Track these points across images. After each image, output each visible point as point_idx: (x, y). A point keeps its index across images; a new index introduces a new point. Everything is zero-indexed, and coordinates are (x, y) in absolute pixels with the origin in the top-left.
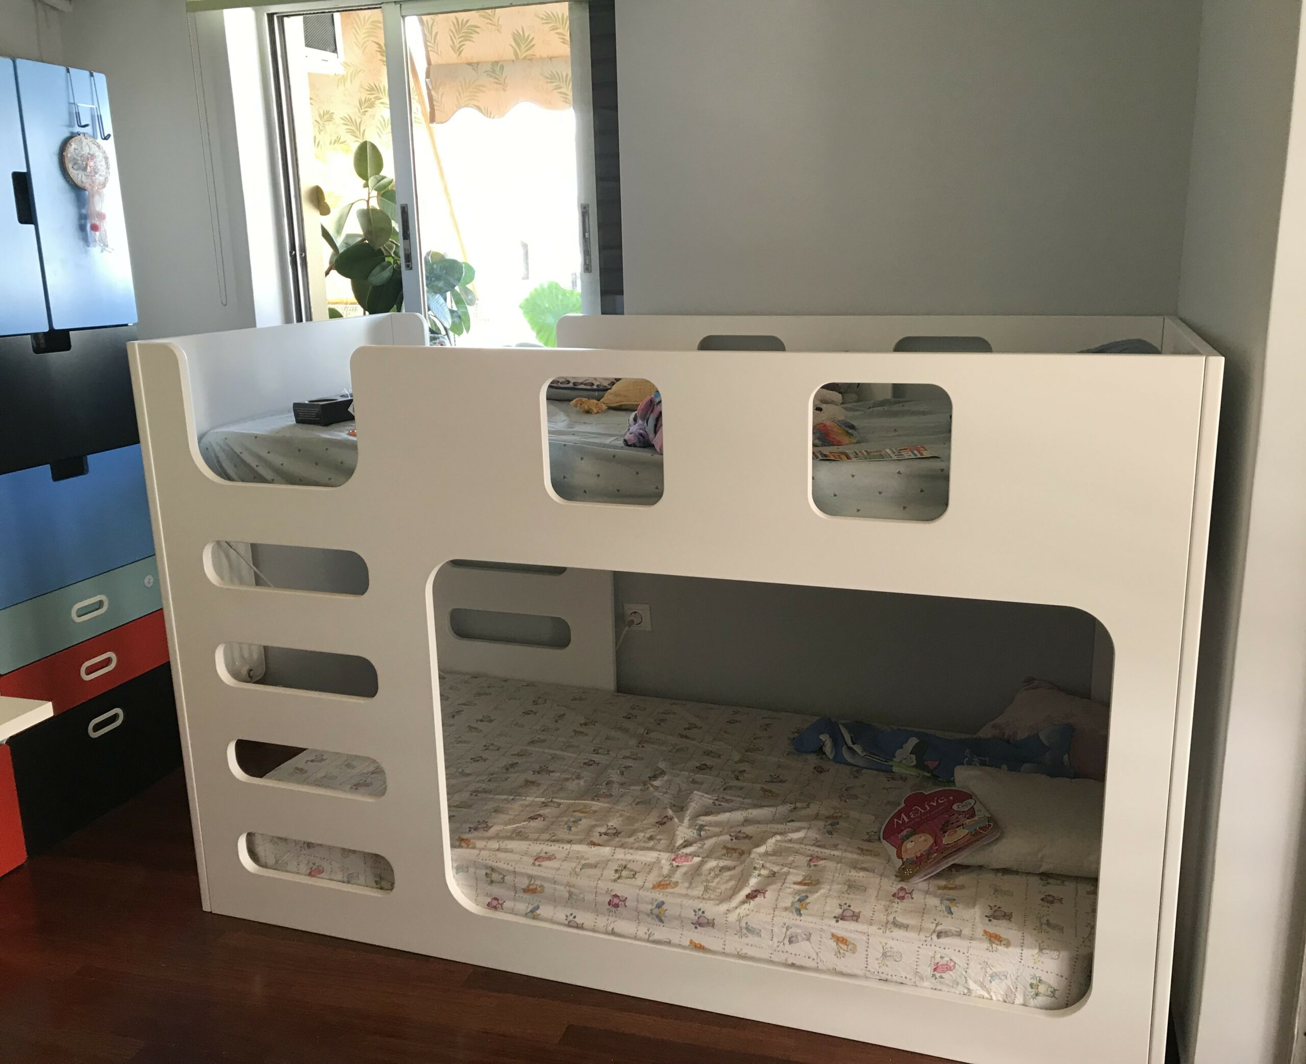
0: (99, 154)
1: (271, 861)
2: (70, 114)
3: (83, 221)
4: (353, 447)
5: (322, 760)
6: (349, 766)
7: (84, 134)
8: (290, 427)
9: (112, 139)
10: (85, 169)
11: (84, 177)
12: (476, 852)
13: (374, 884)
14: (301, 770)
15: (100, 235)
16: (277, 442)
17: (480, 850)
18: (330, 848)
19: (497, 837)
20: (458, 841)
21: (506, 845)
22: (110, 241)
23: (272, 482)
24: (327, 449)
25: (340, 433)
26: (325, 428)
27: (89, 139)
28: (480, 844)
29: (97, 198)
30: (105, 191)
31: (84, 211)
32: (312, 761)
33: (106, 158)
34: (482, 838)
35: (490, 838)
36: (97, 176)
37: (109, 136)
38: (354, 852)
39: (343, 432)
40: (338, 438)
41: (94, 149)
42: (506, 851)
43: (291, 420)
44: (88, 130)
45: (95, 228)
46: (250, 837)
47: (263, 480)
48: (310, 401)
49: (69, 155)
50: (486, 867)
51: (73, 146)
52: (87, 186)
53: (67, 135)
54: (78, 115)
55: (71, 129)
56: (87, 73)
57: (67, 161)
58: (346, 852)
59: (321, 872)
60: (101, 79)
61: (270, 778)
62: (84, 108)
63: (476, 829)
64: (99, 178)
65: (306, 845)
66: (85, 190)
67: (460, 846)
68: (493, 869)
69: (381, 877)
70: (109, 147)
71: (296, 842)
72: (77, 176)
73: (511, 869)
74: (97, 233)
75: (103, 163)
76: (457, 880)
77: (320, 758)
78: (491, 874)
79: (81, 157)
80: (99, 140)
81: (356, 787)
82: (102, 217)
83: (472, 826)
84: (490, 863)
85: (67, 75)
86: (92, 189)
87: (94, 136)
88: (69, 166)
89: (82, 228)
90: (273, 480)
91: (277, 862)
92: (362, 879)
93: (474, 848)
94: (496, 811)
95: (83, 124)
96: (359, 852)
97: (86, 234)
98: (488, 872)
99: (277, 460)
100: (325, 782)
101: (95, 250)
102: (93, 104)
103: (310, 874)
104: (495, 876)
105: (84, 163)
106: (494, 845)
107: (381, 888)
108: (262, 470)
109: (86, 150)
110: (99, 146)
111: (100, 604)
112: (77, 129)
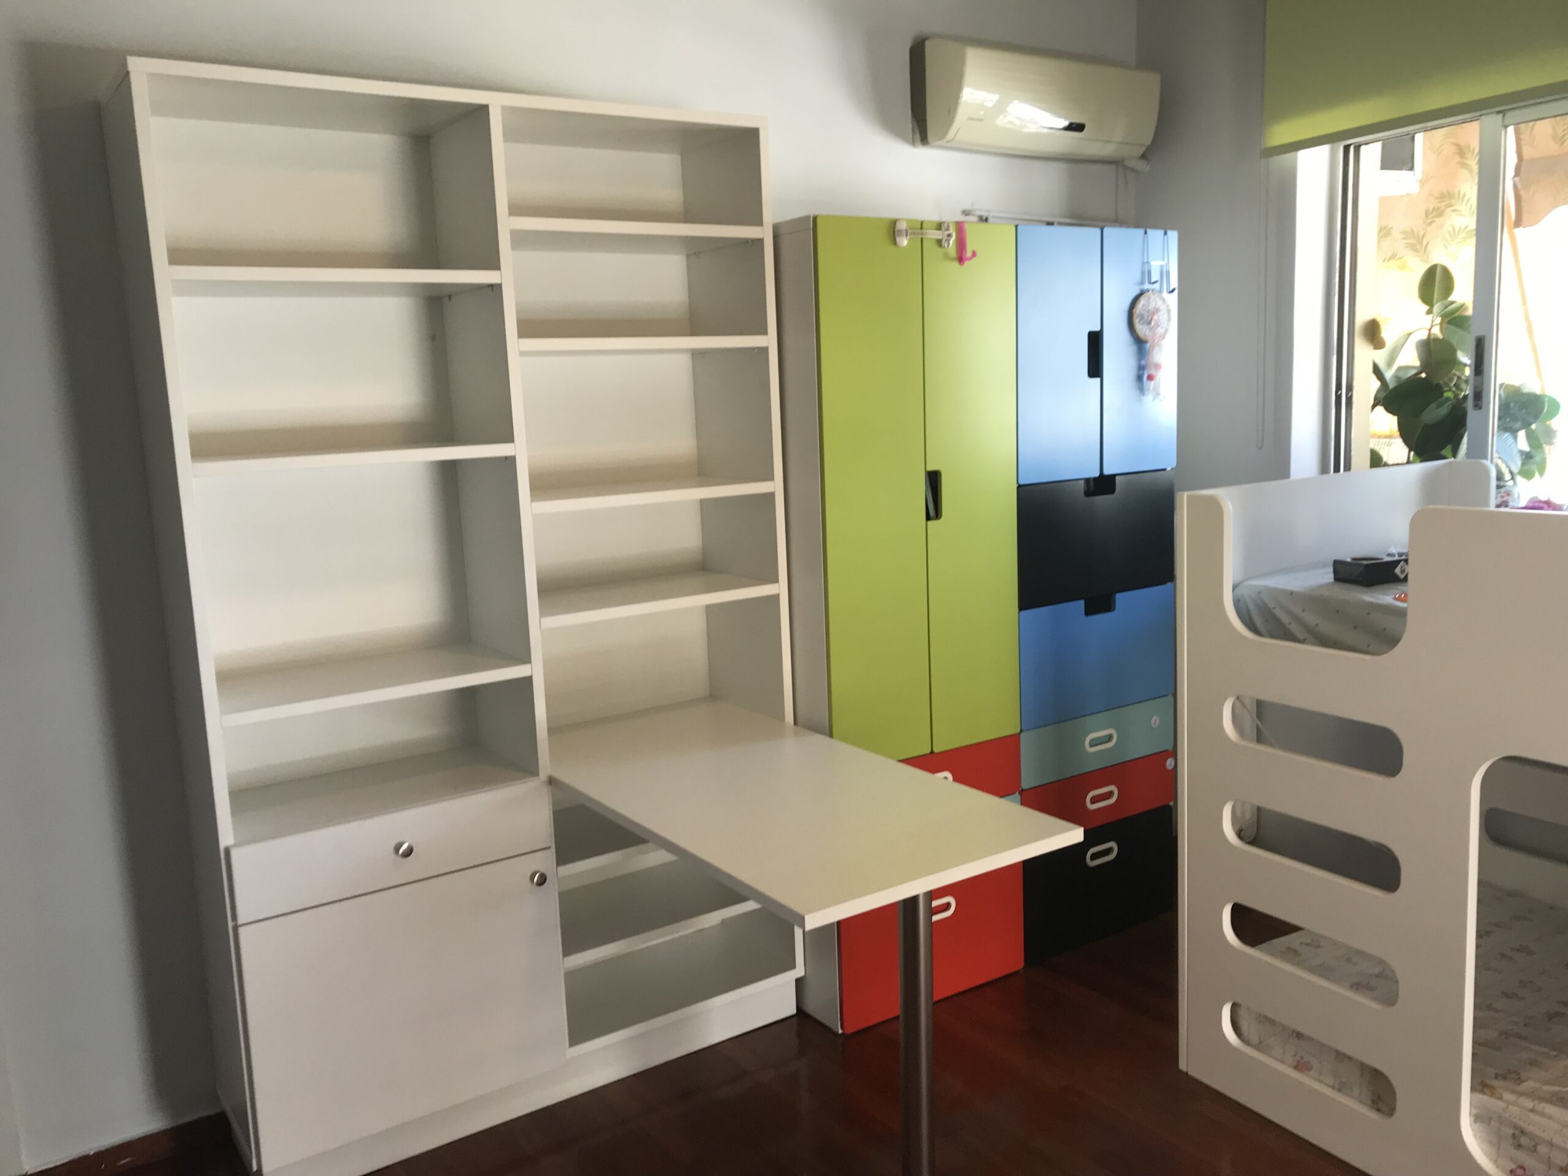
0: (1163, 308)
1: (1254, 1039)
2: (1143, 273)
3: (1141, 372)
4: (1402, 614)
5: (1319, 947)
6: (1349, 960)
7: (1153, 290)
8: (1328, 585)
9: (1176, 292)
10: (1150, 323)
11: (1147, 331)
12: (1501, 1104)
13: (1370, 1102)
14: (1295, 952)
15: (1155, 384)
16: (1313, 600)
17: (1509, 1103)
18: (1322, 1046)
19: (1531, 1095)
20: (1480, 1085)
21: (1543, 1108)
22: (1163, 389)
23: (1303, 642)
24: (1369, 614)
25: (1386, 597)
26: (1365, 589)
27: (1156, 295)
28: (1509, 1096)
29: (1156, 349)
30: (1164, 342)
31: (1143, 362)
32: (1307, 944)
33: (1169, 311)
34: (1513, 1092)
35: (1521, 1094)
36: (1159, 328)
37: (1173, 290)
38: (1350, 1058)
39: (1388, 595)
40: (1380, 602)
41: (1160, 303)
42: (1542, 1114)
43: (1329, 577)
44: (1157, 286)
45: (1150, 378)
46: (1235, 1008)
47: (1293, 639)
48: (1353, 559)
49: (1137, 312)
50: (1515, 1127)
51: (1142, 302)
52: (1150, 339)
53: (1137, 292)
54: (1149, 272)
55: (1141, 287)
56: (1161, 232)
57: (1135, 317)
58: (1340, 1056)
59: (1309, 1068)
60: (1173, 235)
61: (1261, 951)
62: (1155, 265)
63: (1505, 1078)
64: (1160, 331)
65: (1295, 1035)
66: (1146, 342)
67: (1482, 1092)
68: (1523, 1132)
69: (1379, 1097)
70: (1173, 300)
71: (1284, 1028)
72: (1141, 329)
73: (1548, 1138)
74: (1153, 383)
75: (1166, 316)
76: (1473, 1130)
77: (1316, 942)
78: (1520, 1137)
79: (1148, 311)
80: (1165, 294)
81: (1357, 986)
82: (1158, 367)
83: (1500, 1073)
84: (1520, 1123)
85: (1144, 238)
86: (1154, 341)
87: (1161, 291)
88: (1136, 321)
89: (1139, 378)
90: (1305, 640)
91: (1260, 1042)
92: (1356, 1091)
93: (1500, 1098)
94: (1533, 1063)
95: (1153, 281)
96: (1357, 1061)
97: (1142, 384)
98: (1517, 1133)
99: (1310, 618)
100: (1322, 971)
101: (1148, 398)
102: (1163, 260)
103: (1296, 1068)
104: (1524, 1140)
105: (1150, 318)
106: (1528, 1103)
107: (1378, 1110)
108: (1295, 629)
109: (1152, 306)
110: (1164, 300)
111: (1109, 738)
112: (1147, 286)
